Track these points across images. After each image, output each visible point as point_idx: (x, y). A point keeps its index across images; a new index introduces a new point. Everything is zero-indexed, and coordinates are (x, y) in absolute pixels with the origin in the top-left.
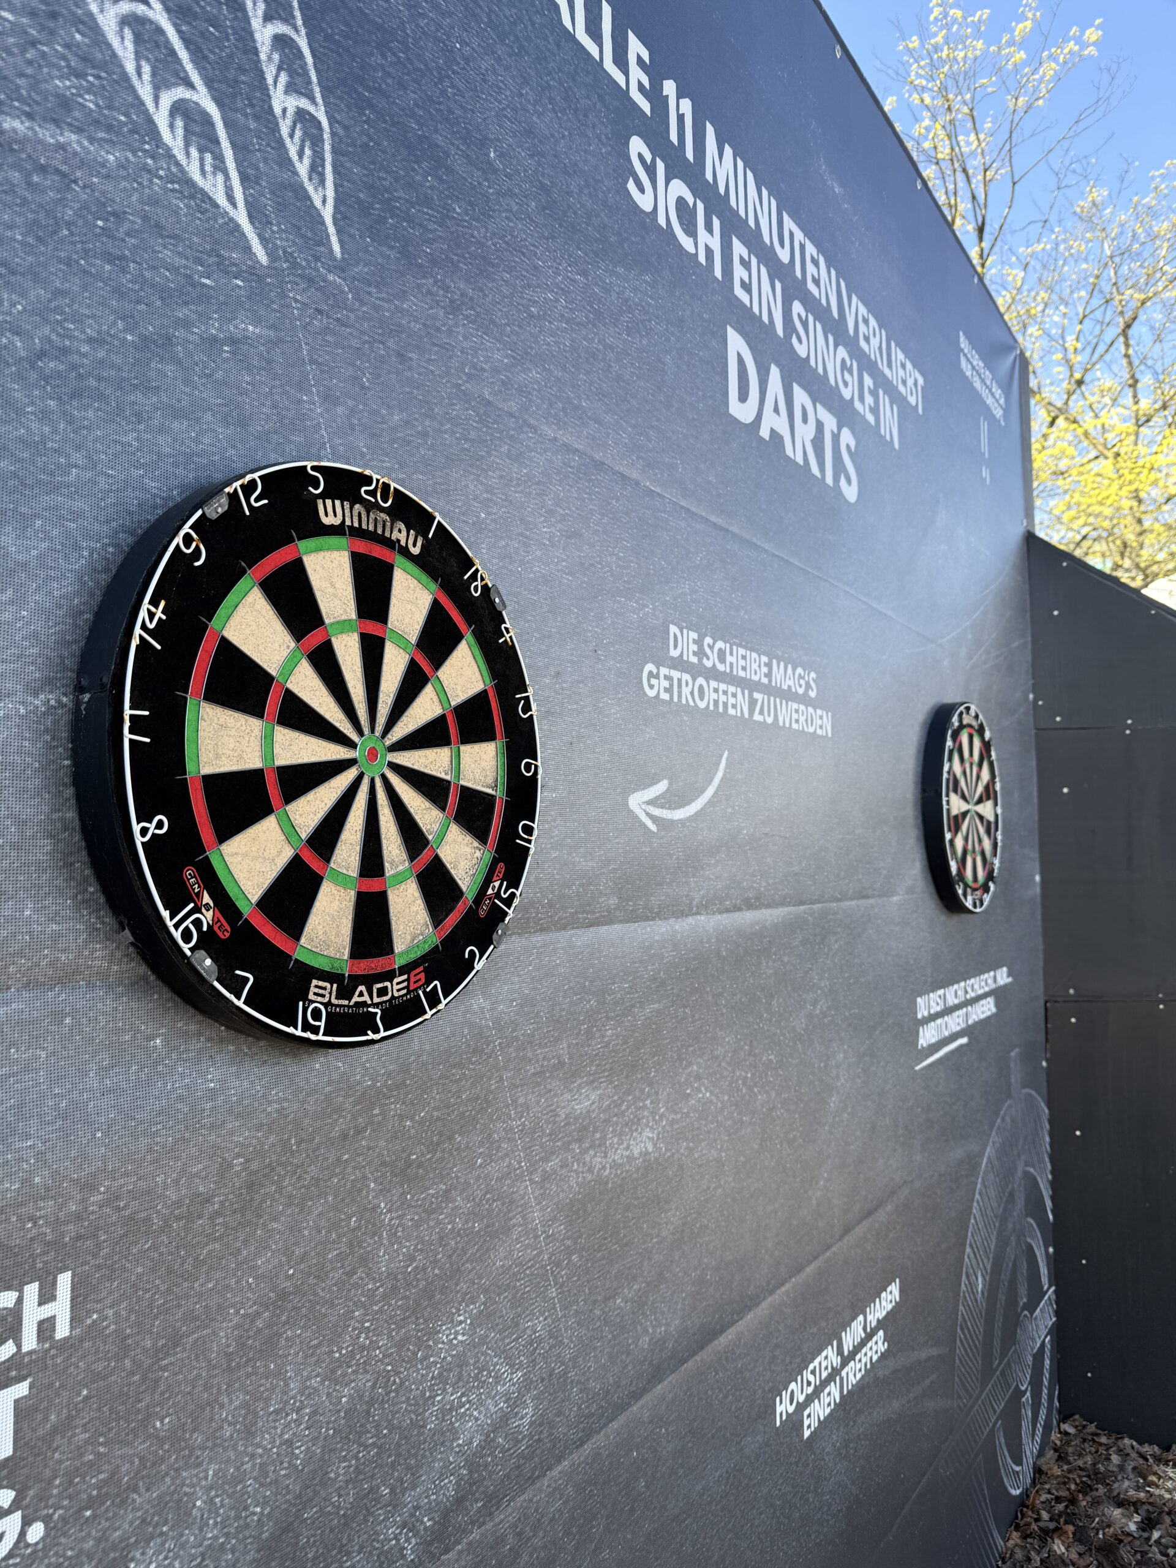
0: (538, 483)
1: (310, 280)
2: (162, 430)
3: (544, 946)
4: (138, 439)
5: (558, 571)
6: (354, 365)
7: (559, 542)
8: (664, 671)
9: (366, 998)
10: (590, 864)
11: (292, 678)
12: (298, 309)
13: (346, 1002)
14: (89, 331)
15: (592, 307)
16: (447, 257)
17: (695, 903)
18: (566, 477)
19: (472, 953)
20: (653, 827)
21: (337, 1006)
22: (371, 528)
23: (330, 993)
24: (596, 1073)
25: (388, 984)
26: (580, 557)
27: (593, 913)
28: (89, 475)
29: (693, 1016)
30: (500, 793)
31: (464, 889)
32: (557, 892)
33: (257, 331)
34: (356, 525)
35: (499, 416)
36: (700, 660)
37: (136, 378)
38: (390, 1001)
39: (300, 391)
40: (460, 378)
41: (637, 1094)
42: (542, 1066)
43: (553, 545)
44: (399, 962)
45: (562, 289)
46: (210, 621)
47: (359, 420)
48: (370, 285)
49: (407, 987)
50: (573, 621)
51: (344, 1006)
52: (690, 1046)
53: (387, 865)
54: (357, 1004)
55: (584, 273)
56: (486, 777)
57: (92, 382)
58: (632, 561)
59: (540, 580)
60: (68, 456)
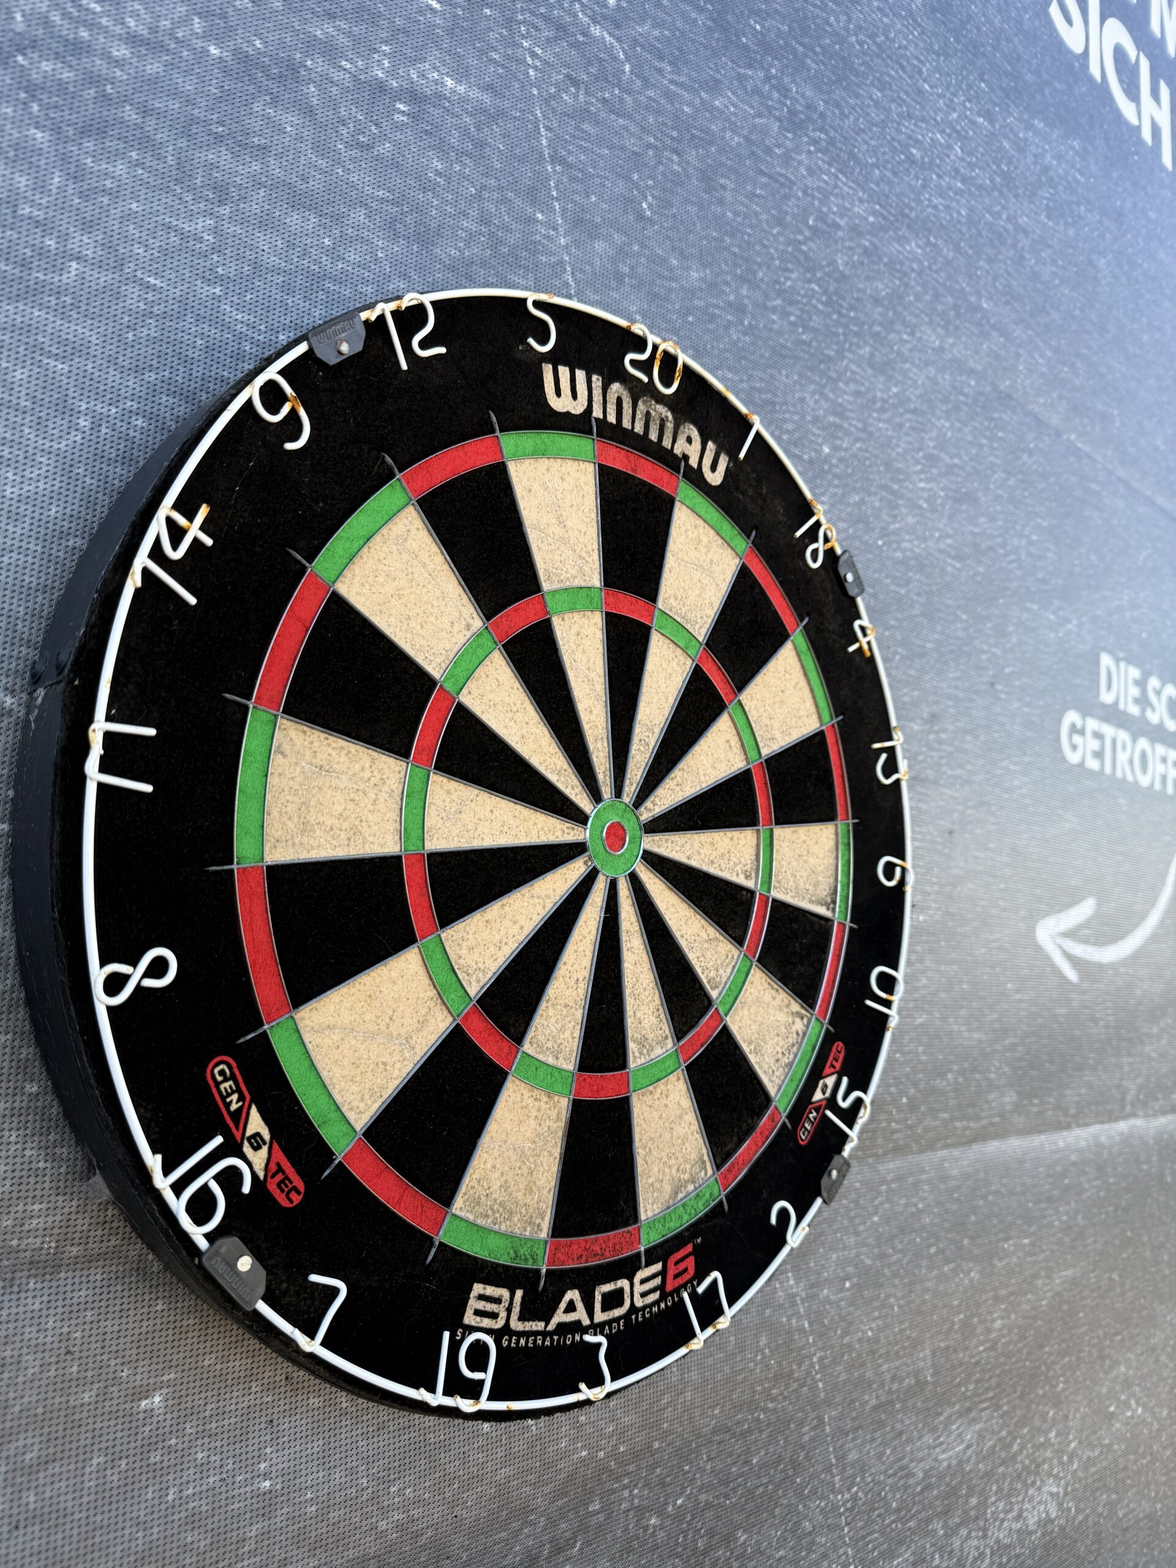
0: (914, 411)
1: (562, 29)
2: (265, 223)
3: (900, 1178)
4: (216, 231)
5: (940, 551)
6: (628, 178)
7: (943, 505)
8: (1092, 724)
9: (580, 1315)
10: (976, 1036)
11: (471, 685)
12: (536, 68)
13: (539, 1326)
14: (131, 23)
15: (999, 167)
16: (787, 43)
17: (1129, 1098)
18: (957, 408)
19: (784, 1213)
20: (1072, 975)
21: (520, 1334)
22: (639, 429)
23: (509, 1310)
24: (975, 1394)
25: (624, 1283)
26: (973, 533)
27: (978, 1118)
28: (105, 278)
29: (1123, 1284)
30: (840, 915)
31: (772, 1090)
32: (922, 1085)
33: (461, 89)
34: (612, 418)
35: (857, 299)
36: (1143, 711)
37: (221, 123)
38: (626, 1316)
39: (533, 202)
40: (800, 232)
41: (1037, 1422)
42: (890, 1392)
43: (934, 510)
44: (648, 1238)
45: (958, 132)
46: (311, 560)
47: (632, 268)
48: (661, 59)
49: (661, 1288)
50: (960, 633)
51: (535, 1333)
52: (1116, 1334)
53: (632, 1047)
54: (562, 1328)
55: (989, 116)
56: (816, 885)
57: (130, 114)
58: (1048, 550)
59: (912, 562)
60: (64, 238)
